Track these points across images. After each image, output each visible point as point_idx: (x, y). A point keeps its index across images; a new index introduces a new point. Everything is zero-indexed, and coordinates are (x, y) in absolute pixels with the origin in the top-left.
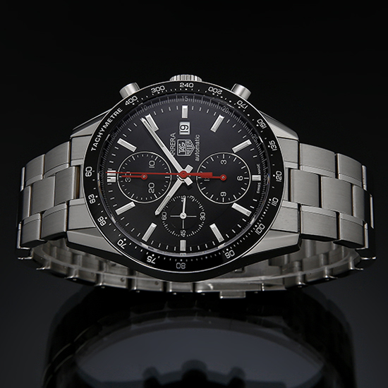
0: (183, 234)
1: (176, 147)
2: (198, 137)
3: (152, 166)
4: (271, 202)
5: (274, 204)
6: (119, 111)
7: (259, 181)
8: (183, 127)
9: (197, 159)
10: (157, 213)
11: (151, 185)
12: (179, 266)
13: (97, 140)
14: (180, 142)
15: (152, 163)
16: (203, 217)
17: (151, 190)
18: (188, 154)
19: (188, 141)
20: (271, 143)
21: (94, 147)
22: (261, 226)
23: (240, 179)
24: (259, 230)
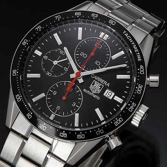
0: (45, 57)
1: (100, 82)
2: (98, 98)
3: (96, 62)
4: (30, 113)
5: (28, 115)
6: (139, 59)
7: (49, 117)
8: (110, 94)
9: (85, 90)
10: (65, 48)
11: (85, 56)
12: (26, 41)
13: (129, 37)
14: (101, 86)
15: (98, 63)
16: (48, 74)
17: (83, 54)
18: (91, 87)
19: (99, 91)
20: (66, 134)
21: (125, 33)
22: (19, 100)
23: (58, 108)
24: (18, 97)
